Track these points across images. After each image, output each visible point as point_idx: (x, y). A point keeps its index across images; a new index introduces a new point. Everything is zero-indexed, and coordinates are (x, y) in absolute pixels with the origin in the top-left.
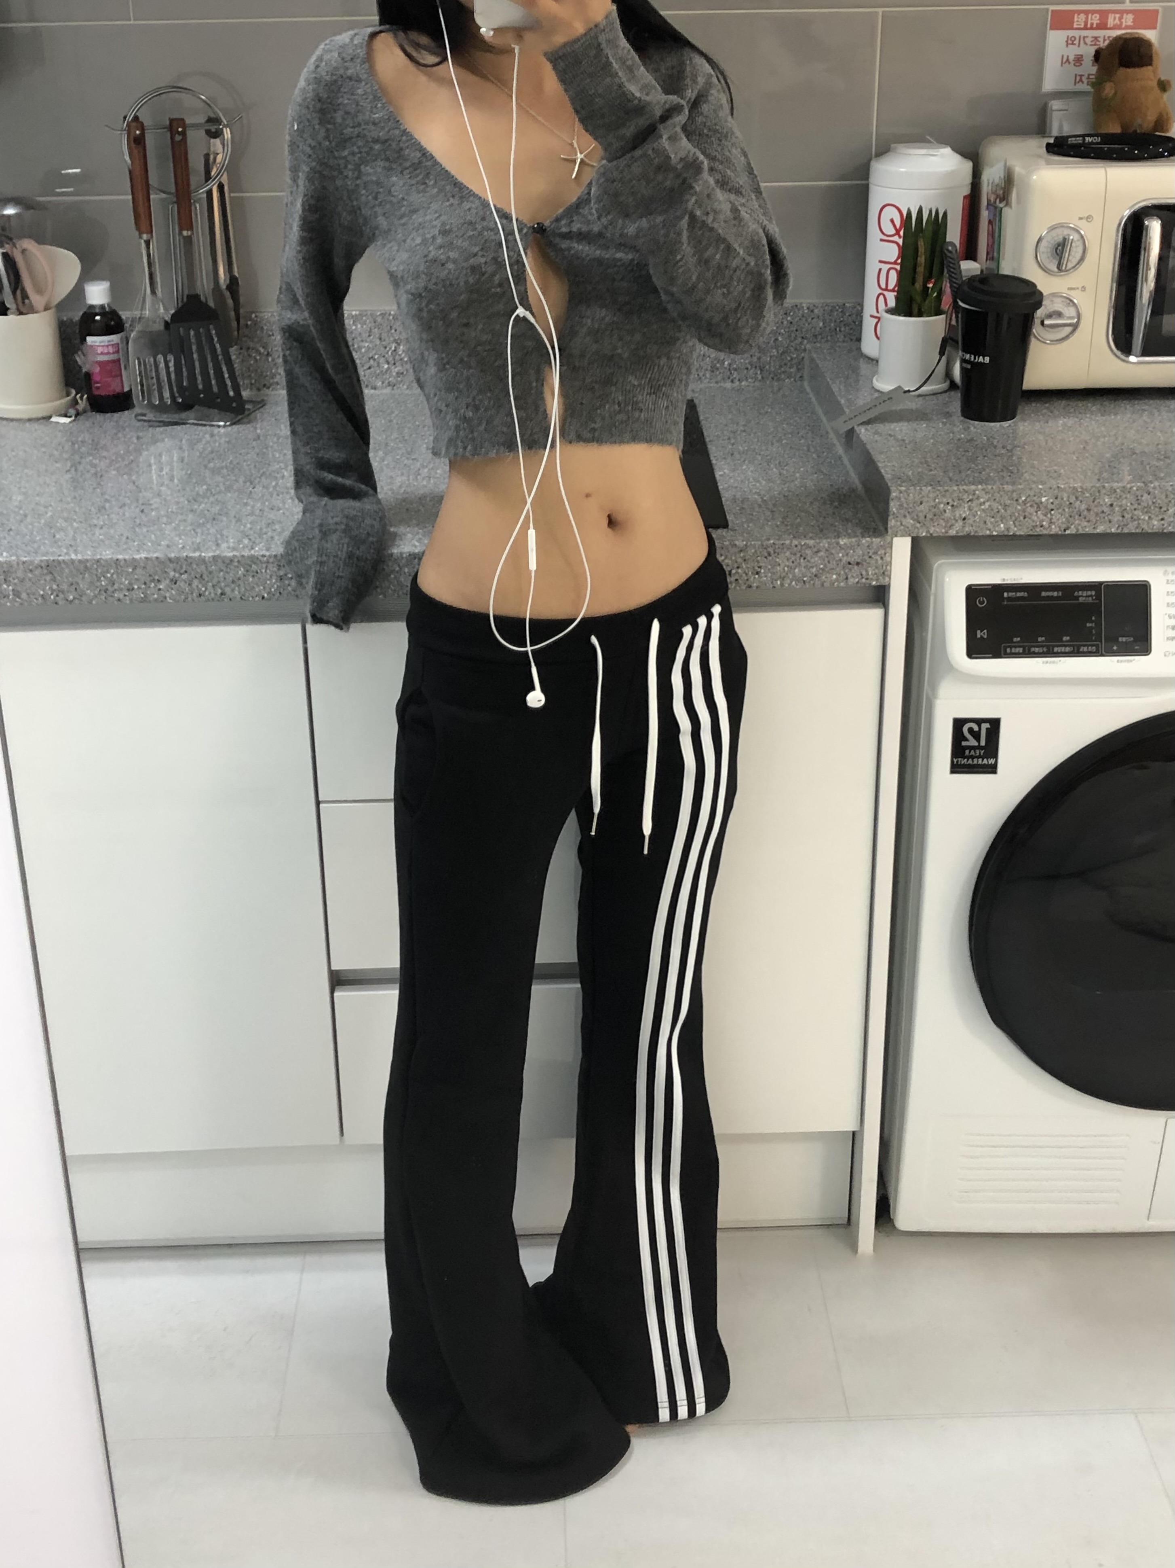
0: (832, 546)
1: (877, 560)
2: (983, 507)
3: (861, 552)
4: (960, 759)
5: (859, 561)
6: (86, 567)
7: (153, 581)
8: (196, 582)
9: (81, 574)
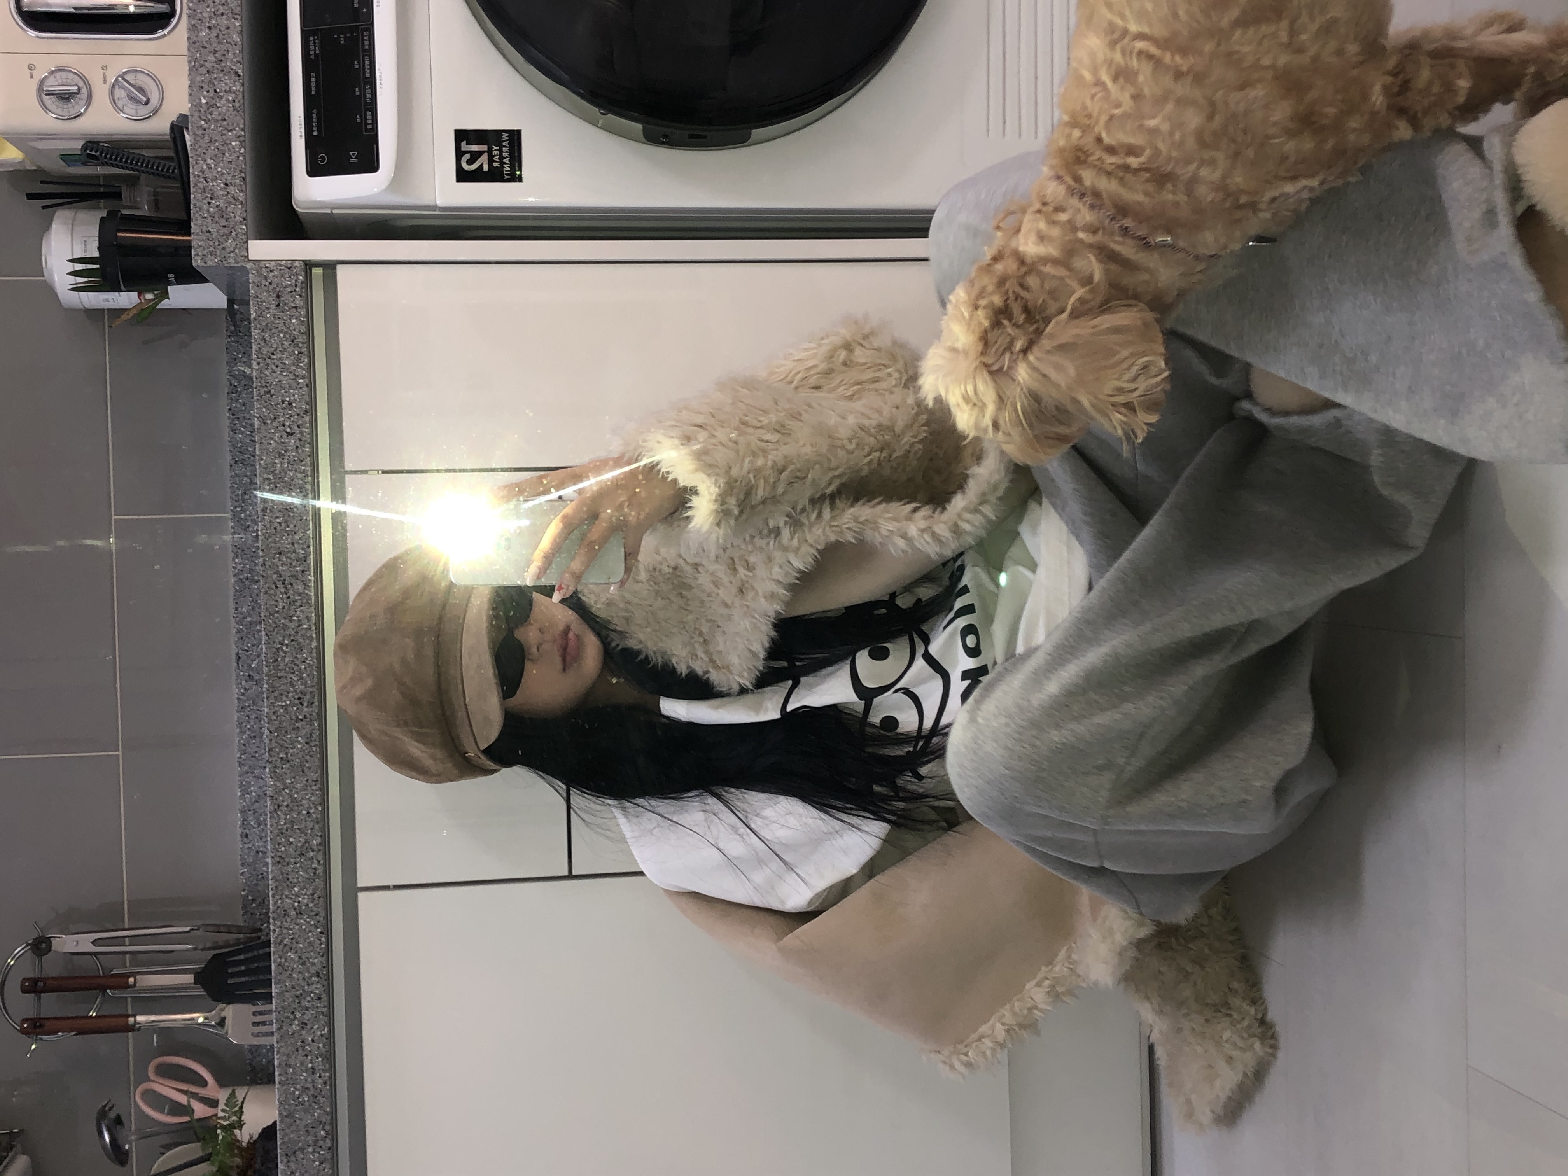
0: (258, 326)
1: (274, 276)
2: (213, 166)
3: (265, 294)
4: (505, 172)
5: (275, 295)
6: (286, 1116)
7: (303, 1048)
8: (305, 1003)
9: (295, 1121)
